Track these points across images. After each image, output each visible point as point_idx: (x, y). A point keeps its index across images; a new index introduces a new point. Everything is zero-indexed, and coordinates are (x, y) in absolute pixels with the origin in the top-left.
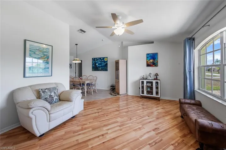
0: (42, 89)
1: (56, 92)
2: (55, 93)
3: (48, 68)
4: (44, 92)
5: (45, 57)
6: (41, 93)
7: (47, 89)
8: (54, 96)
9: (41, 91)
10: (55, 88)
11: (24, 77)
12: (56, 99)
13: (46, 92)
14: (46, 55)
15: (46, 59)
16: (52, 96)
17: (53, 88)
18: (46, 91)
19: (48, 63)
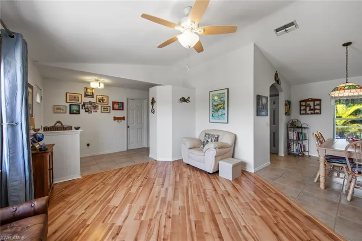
11: (210, 122)
14: (223, 100)
15: (223, 105)
19: (224, 109)
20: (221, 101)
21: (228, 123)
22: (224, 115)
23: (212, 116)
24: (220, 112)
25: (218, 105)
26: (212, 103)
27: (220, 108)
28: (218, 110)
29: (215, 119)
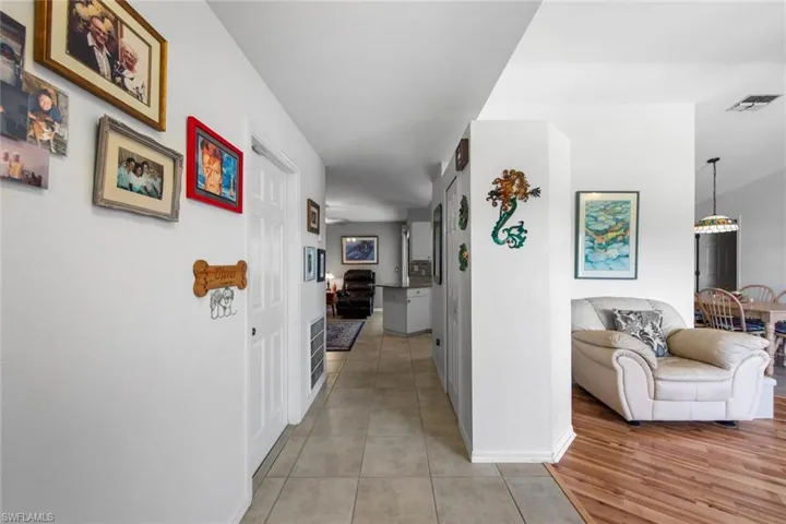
0: (619, 312)
1: (658, 326)
2: (654, 327)
3: (627, 256)
4: (626, 320)
5: (620, 225)
6: (619, 319)
7: (631, 312)
8: (654, 337)
9: (618, 315)
10: (654, 315)
11: (576, 277)
12: (659, 345)
13: (631, 319)
14: (622, 220)
15: (622, 232)
16: (647, 334)
17: (648, 313)
18: (631, 316)
19: (625, 242)
20: (617, 221)
21: (636, 278)
22: (625, 260)
23: (587, 260)
24: (613, 251)
25: (606, 231)
26: (587, 226)
27: (614, 240)
28: (608, 244)
29: (595, 268)
